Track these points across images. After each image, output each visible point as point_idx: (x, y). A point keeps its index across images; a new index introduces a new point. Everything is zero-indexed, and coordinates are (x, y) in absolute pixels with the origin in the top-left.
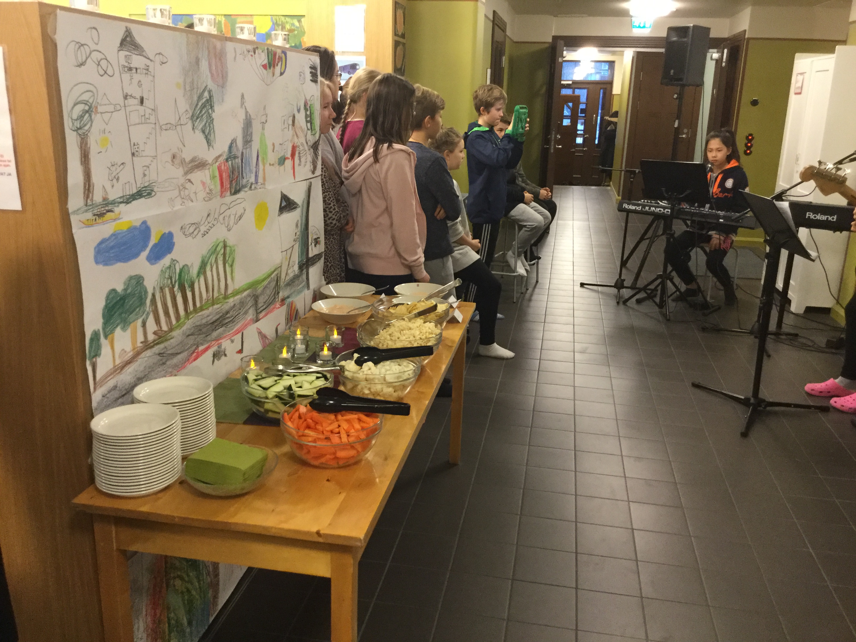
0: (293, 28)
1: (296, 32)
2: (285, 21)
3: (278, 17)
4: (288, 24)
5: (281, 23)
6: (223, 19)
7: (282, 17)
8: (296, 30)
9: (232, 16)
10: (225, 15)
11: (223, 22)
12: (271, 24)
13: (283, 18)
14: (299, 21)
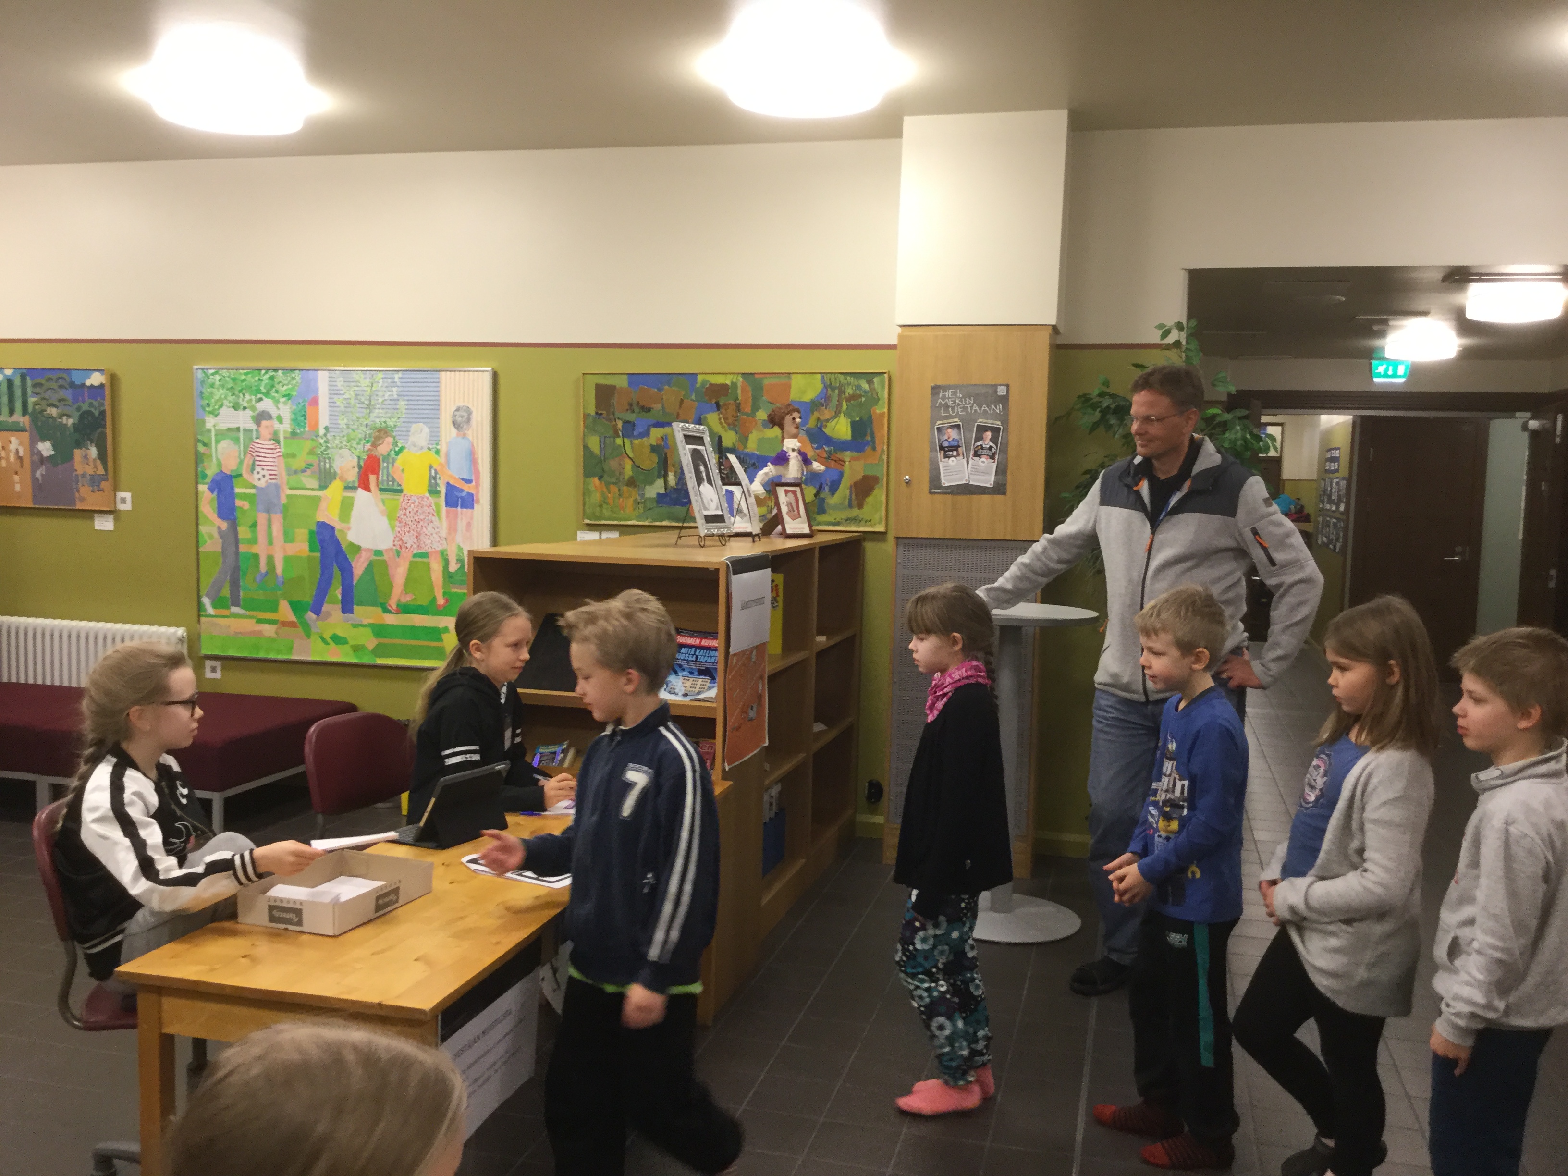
0: (858, 392)
1: (863, 399)
2: (845, 382)
3: (833, 375)
4: (850, 387)
5: (838, 385)
6: (741, 379)
7: (839, 375)
8: (864, 396)
9: (756, 376)
10: (744, 375)
11: (739, 385)
12: (820, 386)
13: (841, 377)
14: (870, 382)
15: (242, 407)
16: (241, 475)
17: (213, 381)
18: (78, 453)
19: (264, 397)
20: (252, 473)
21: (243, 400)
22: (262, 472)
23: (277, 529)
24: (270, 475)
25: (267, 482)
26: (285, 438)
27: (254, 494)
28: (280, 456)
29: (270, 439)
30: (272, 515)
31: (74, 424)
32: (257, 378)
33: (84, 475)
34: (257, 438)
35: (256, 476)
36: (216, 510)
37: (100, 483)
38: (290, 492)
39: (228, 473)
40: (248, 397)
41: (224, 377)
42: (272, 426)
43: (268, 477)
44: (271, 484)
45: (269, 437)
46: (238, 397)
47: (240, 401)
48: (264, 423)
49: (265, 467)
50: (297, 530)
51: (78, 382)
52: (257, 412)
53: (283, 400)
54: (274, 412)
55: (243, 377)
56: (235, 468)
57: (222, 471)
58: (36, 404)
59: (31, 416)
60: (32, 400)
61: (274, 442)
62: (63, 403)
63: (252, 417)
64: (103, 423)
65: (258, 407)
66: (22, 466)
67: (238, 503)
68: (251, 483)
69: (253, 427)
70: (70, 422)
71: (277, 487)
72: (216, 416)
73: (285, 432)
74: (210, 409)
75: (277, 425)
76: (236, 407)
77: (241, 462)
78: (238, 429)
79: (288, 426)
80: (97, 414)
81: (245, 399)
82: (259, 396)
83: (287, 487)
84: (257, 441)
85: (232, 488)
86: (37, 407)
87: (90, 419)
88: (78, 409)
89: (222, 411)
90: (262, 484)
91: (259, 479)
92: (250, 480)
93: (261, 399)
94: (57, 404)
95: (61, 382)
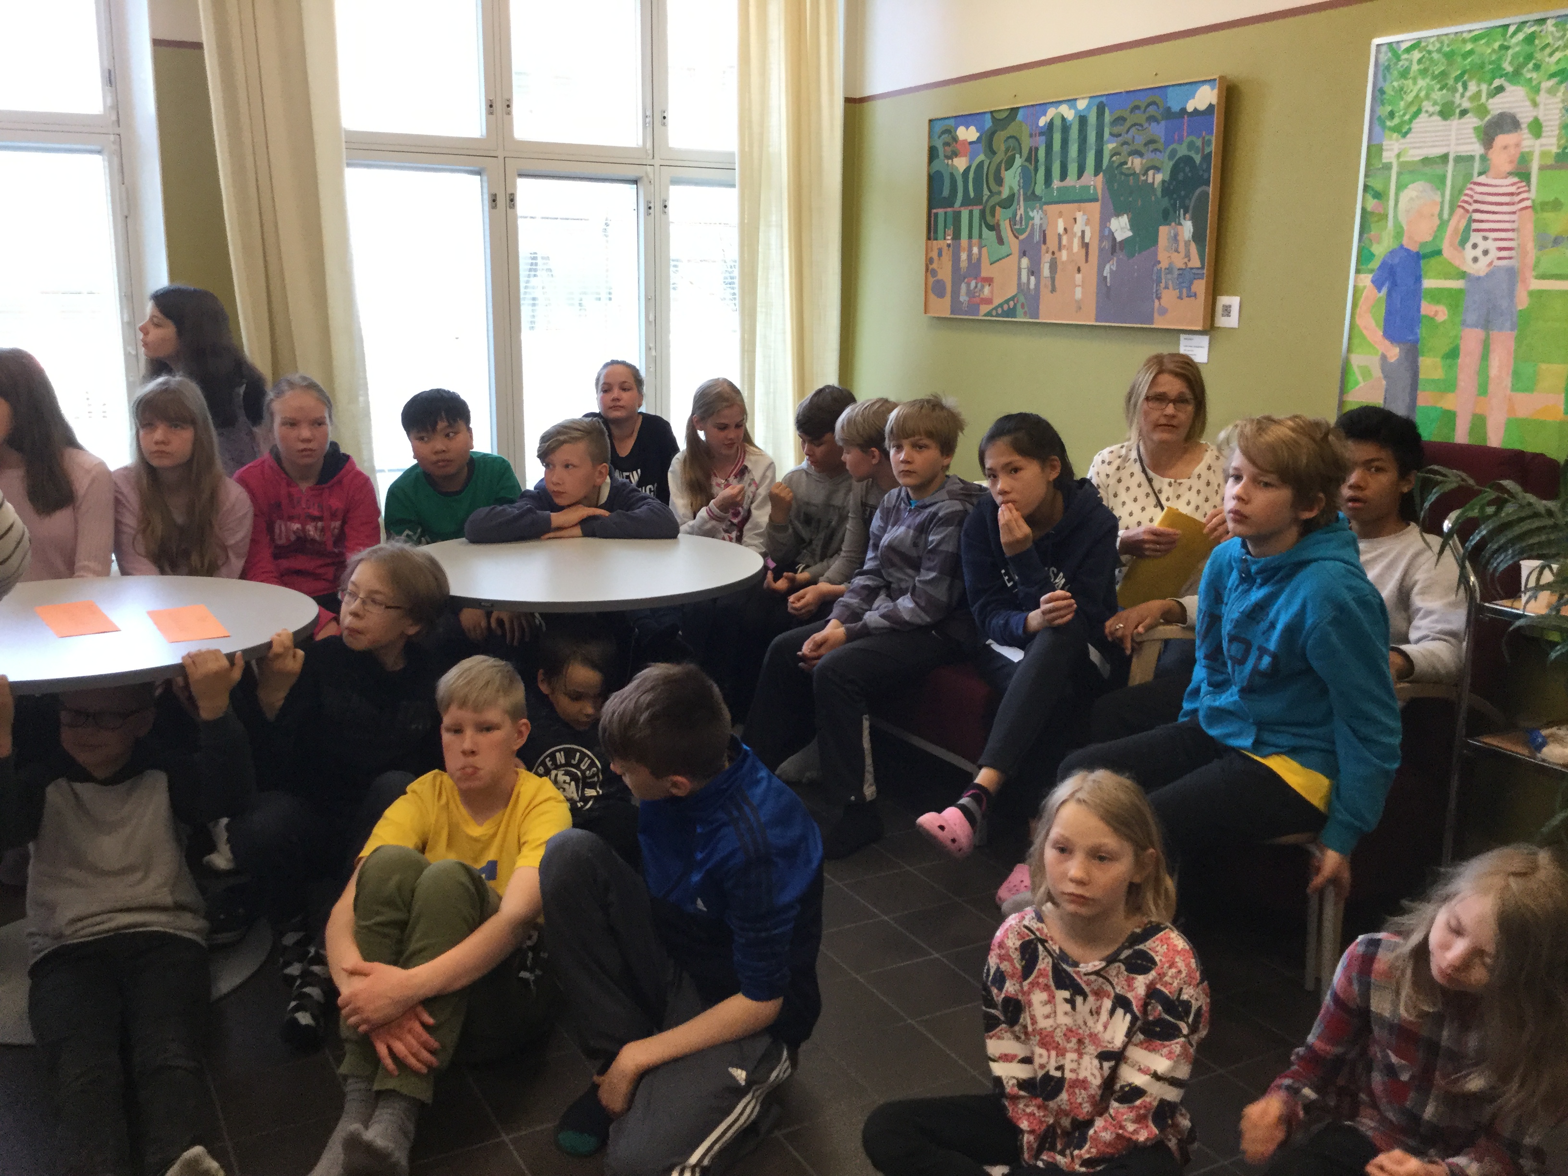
15: (1458, 111)
16: (1439, 253)
17: (1406, 64)
18: (1164, 232)
19: (1506, 84)
20: (1464, 249)
21: (1462, 96)
22: (1483, 245)
23: (1499, 364)
24: (1500, 249)
25: (1491, 263)
26: (1542, 168)
27: (1460, 291)
28: (1526, 208)
29: (1510, 174)
30: (1491, 332)
31: (1163, 182)
32: (1496, 45)
33: (1169, 270)
34: (1480, 174)
35: (1469, 253)
36: (1382, 323)
37: (1191, 283)
38: (1536, 285)
39: (1414, 248)
40: (1473, 87)
41: (1430, 52)
42: (1518, 145)
43: (1494, 254)
44: (1499, 268)
45: (1508, 168)
46: (1455, 90)
47: (1457, 99)
48: (1501, 140)
49: (1492, 235)
50: (1544, 366)
51: (1176, 108)
52: (1489, 117)
53: (1547, 84)
54: (1525, 115)
55: (1469, 47)
56: (1429, 238)
57: (1402, 247)
58: (1115, 153)
59: (1104, 176)
60: (1110, 146)
61: (1516, 179)
62: (1152, 147)
63: (1475, 129)
64: (1206, 176)
65: (1490, 107)
66: (1087, 261)
67: (1426, 308)
68: (1458, 268)
69: (1477, 149)
70: (1159, 177)
71: (1512, 273)
72: (1405, 135)
73: (1544, 154)
74: (1396, 121)
75: (1527, 141)
76: (1445, 113)
77: (1443, 224)
78: (1445, 158)
79: (1554, 140)
80: (1198, 159)
81: (1468, 94)
82: (1497, 83)
83: (1534, 273)
84: (1482, 179)
85: (1418, 279)
86: (1114, 158)
87: (1187, 169)
88: (1173, 153)
89: (1417, 125)
90: (1480, 268)
91: (1475, 260)
92: (1457, 263)
93: (1500, 89)
94: (1143, 150)
95: (1152, 110)
